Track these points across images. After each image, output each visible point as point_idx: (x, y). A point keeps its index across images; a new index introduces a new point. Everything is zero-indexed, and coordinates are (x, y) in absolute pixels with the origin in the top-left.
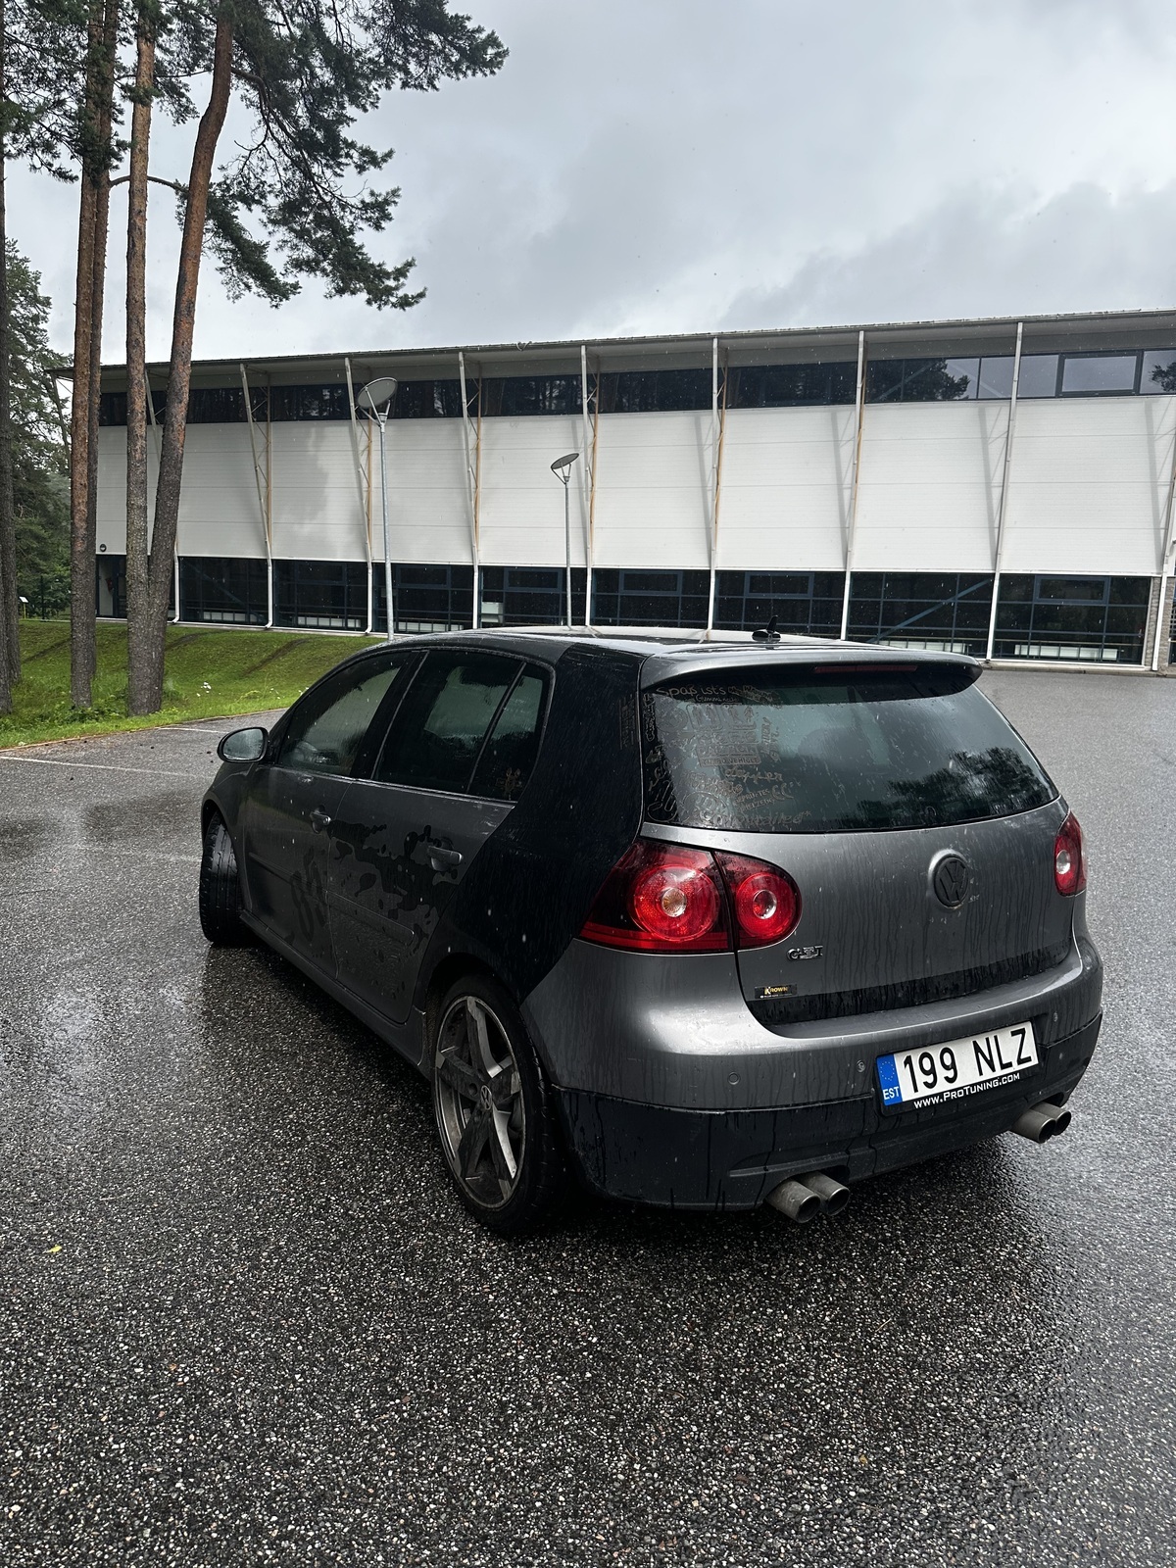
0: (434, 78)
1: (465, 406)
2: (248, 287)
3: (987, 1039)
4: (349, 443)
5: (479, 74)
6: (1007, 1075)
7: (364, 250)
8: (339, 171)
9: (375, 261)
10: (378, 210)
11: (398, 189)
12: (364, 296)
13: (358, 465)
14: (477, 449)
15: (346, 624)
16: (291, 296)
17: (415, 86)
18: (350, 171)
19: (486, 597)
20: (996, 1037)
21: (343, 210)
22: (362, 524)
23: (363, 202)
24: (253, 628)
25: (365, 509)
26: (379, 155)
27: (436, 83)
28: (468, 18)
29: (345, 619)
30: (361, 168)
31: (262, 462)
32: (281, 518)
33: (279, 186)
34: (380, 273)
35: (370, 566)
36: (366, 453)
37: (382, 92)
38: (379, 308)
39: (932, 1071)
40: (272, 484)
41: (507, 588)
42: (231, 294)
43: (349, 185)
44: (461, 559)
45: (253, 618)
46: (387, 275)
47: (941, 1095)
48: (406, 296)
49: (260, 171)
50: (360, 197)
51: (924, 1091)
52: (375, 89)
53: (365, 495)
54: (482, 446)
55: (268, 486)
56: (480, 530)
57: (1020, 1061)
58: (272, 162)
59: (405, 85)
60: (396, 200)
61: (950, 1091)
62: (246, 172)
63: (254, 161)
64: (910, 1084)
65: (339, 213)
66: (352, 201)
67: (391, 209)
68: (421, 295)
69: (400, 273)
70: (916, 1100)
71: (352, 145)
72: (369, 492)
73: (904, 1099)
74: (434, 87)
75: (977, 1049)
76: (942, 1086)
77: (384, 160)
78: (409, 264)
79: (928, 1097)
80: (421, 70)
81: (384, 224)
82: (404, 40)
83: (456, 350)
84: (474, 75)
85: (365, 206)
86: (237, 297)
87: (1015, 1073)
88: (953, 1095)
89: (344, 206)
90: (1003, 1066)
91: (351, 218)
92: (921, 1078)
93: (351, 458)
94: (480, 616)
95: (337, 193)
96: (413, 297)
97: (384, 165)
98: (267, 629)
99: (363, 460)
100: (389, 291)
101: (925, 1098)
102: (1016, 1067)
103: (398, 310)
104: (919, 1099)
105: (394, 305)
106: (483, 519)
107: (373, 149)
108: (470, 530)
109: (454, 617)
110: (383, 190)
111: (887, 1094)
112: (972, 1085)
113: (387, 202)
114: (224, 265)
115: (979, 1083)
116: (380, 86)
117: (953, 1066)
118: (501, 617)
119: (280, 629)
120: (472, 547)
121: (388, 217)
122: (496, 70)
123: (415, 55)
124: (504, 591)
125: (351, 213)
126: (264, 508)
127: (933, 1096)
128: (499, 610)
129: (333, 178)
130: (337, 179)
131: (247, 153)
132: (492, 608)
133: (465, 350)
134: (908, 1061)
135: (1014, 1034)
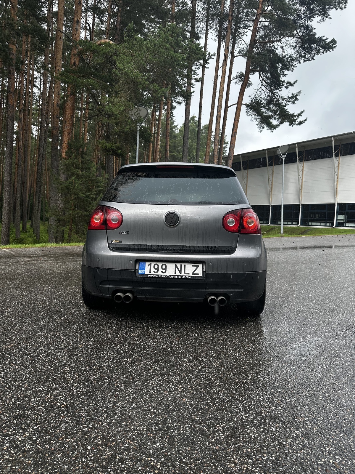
0: (313, 57)
1: (334, 154)
2: (263, 128)
3: (181, 265)
4: (297, 169)
5: (328, 52)
6: (185, 276)
7: (288, 110)
8: (280, 90)
9: (291, 113)
10: (294, 98)
11: (301, 91)
12: (288, 123)
13: (299, 175)
14: (338, 166)
15: (292, 223)
16: (277, 128)
17: (308, 61)
18: (283, 88)
19: (339, 213)
20: (185, 266)
21: (283, 100)
22: (299, 193)
23: (288, 97)
24: (265, 225)
25: (300, 188)
26: (292, 82)
27: (314, 58)
28: (324, 37)
29: (292, 222)
30: (287, 87)
31: (271, 177)
32: (275, 192)
33: (265, 98)
34: (293, 116)
35: (301, 205)
36: (302, 171)
37: (298, 65)
38: (292, 126)
39: (158, 269)
40: (273, 184)
41: (347, 210)
42: (260, 130)
43: (284, 93)
44: (332, 202)
45: (265, 222)
46: (295, 116)
47: (158, 275)
48: (300, 121)
49: (260, 95)
50: (287, 96)
51: (152, 273)
52: (295, 65)
53: (300, 184)
54: (340, 166)
55: (272, 184)
56: (338, 192)
57: (193, 273)
58: (263, 92)
59: (305, 61)
60: (300, 94)
61: (162, 275)
62: (256, 96)
63: (258, 92)
64: (148, 270)
65: (281, 101)
66: (285, 97)
67: (298, 97)
68: (305, 120)
69: (299, 115)
70: (149, 275)
71: (284, 81)
72: (302, 183)
73: (145, 274)
74: (314, 59)
75: (176, 267)
76: (159, 273)
77: (294, 84)
78: (302, 112)
79: (153, 275)
80: (309, 56)
81: (296, 102)
82: (304, 48)
83: (331, 137)
84: (326, 52)
85: (289, 98)
86: (261, 131)
87: (190, 276)
88: (163, 276)
89: (283, 99)
90: (185, 273)
91: (285, 102)
92: (153, 269)
93: (297, 173)
94: (337, 220)
95: (281, 96)
96: (303, 121)
97: (294, 85)
98: (268, 225)
99: (301, 174)
100: (295, 121)
101: (152, 275)
102: (191, 275)
103: (299, 126)
104: (150, 275)
105: (297, 125)
106: (339, 189)
107: (290, 81)
108: (335, 192)
109: (328, 220)
110: (295, 92)
111: (140, 272)
112: (171, 275)
113: (297, 95)
114: (258, 123)
115: (173, 276)
116: (297, 63)
117: (166, 269)
118: (344, 220)
119: (272, 225)
120: (335, 197)
121: (296, 99)
122: (334, 49)
123: (307, 52)
124: (346, 211)
125: (285, 101)
126: (270, 190)
127: (155, 275)
128: (344, 218)
129: (279, 92)
130: (280, 92)
131: (256, 91)
132: (341, 217)
133: (334, 136)
134: (150, 265)
135: (193, 266)
